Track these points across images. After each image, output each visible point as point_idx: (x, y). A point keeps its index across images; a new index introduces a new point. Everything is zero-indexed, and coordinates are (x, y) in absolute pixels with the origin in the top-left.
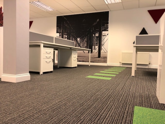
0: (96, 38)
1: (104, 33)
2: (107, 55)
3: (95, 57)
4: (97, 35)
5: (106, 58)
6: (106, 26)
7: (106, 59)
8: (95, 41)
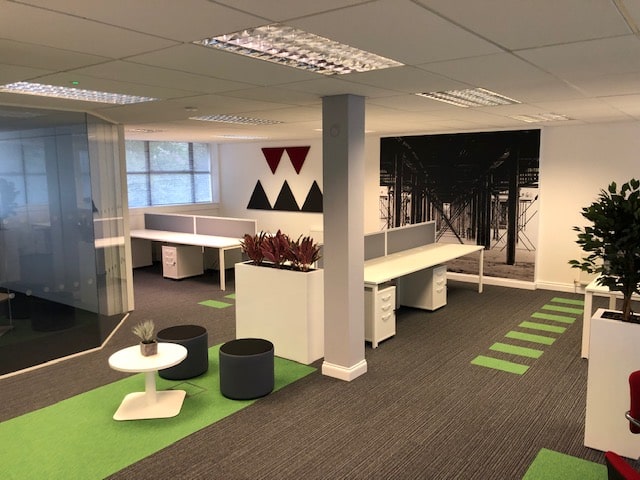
0: (500, 207)
1: (525, 192)
2: (534, 258)
3: (498, 260)
4: (504, 197)
5: (531, 265)
6: (533, 173)
7: (530, 269)
8: (497, 215)
